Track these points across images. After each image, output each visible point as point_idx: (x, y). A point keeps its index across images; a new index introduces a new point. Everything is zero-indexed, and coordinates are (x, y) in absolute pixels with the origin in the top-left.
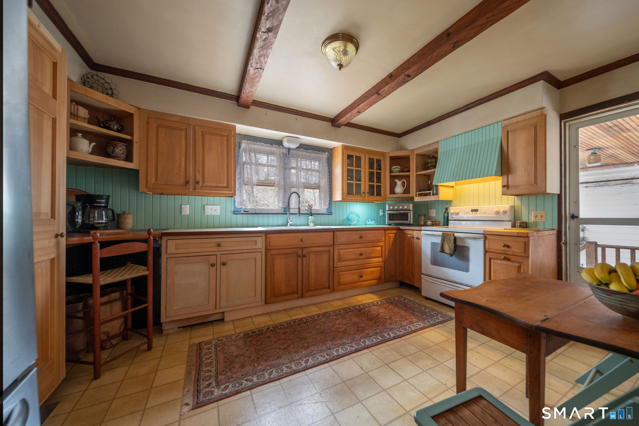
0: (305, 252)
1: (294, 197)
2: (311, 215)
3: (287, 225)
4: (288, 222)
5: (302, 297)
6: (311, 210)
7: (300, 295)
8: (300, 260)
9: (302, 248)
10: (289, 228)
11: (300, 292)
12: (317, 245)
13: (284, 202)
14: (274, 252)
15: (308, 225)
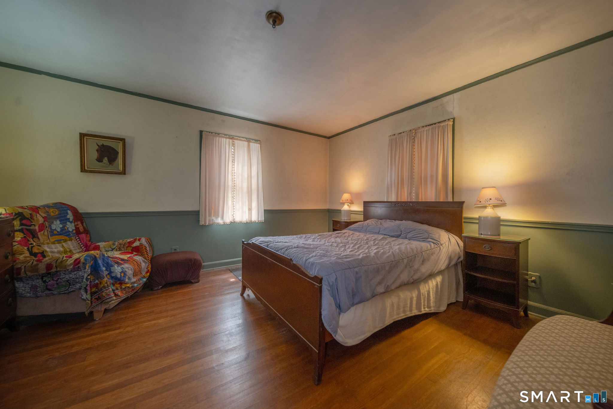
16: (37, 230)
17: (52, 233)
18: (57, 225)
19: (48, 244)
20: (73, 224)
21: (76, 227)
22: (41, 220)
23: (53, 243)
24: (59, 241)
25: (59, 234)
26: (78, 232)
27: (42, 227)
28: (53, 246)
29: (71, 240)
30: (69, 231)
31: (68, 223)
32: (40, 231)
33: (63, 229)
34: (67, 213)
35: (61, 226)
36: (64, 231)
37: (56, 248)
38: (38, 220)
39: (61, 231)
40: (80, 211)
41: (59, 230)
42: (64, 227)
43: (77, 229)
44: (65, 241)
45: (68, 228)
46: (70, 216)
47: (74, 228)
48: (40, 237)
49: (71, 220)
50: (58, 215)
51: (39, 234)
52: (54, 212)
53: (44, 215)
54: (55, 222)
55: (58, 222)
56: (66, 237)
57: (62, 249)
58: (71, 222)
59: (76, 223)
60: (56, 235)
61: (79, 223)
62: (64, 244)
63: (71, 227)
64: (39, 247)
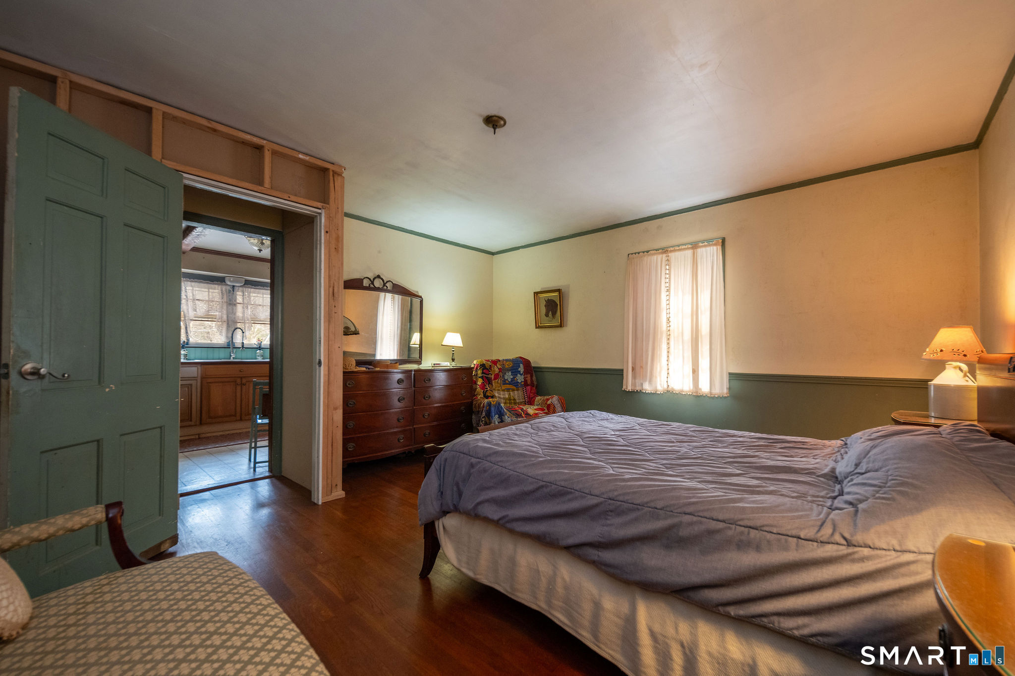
0: (244, 381)
1: (239, 332)
2: (260, 350)
3: (230, 359)
4: (231, 356)
5: (241, 420)
6: (260, 344)
7: (239, 418)
8: (239, 388)
9: (241, 378)
10: (232, 360)
11: (238, 414)
12: (259, 375)
13: (227, 337)
14: (210, 380)
15: (256, 359)
16: (493, 379)
17: (505, 382)
18: (509, 376)
19: (498, 390)
20: (523, 377)
21: (525, 380)
22: (497, 370)
23: (503, 390)
24: (508, 390)
25: (510, 384)
26: (526, 384)
27: (497, 376)
28: (502, 393)
29: (518, 390)
30: (518, 382)
31: (519, 375)
32: (494, 380)
33: (513, 380)
34: (519, 367)
35: (512, 377)
36: (513, 382)
37: (503, 395)
38: (494, 371)
39: (511, 381)
40: (533, 365)
41: (510, 380)
42: (514, 378)
43: (525, 381)
44: (513, 390)
45: (517, 379)
46: (521, 369)
47: (523, 380)
48: (493, 384)
49: (521, 373)
50: (512, 367)
51: (493, 381)
52: (509, 365)
53: (499, 367)
54: (507, 374)
55: (510, 373)
56: (515, 388)
57: (507, 396)
58: (521, 375)
59: (526, 376)
60: (507, 384)
61: (529, 376)
62: (511, 392)
63: (520, 379)
64: (491, 392)
